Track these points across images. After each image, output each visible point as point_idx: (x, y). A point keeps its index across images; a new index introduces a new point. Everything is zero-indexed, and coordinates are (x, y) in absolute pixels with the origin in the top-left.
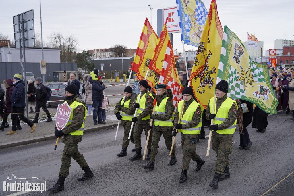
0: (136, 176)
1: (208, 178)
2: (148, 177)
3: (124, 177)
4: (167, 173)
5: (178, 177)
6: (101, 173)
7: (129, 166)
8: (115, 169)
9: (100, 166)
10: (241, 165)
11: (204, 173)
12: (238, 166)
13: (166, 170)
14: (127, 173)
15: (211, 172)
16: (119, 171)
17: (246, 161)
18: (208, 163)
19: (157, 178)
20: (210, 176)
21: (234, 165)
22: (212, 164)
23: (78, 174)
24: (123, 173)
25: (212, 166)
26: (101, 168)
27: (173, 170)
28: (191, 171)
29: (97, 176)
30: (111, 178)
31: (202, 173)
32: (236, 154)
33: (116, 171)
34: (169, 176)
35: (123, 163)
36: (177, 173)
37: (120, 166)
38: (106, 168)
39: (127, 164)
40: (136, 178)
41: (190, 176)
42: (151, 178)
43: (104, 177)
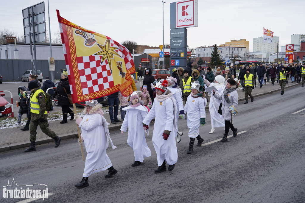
0: (161, 179)
1: (240, 181)
2: (175, 180)
3: (148, 180)
4: (194, 176)
5: (207, 180)
6: (123, 176)
7: (151, 167)
8: (137, 171)
9: (121, 168)
10: (273, 167)
11: (234, 176)
12: (271, 168)
13: (193, 172)
14: (150, 175)
15: (242, 175)
16: (141, 173)
17: (278, 162)
18: (237, 164)
19: (184, 181)
20: (242, 179)
21: (267, 167)
22: (241, 166)
23: (98, 177)
24: (146, 176)
25: (243, 167)
26: (122, 170)
27: (200, 172)
28: (220, 173)
29: (119, 179)
30: (134, 180)
31: (232, 176)
32: (267, 155)
33: (138, 173)
34: (197, 179)
35: (145, 164)
36: (206, 176)
37: (142, 168)
38: (127, 170)
39: (149, 166)
40: (161, 181)
41: (220, 180)
42: (177, 181)
43: (127, 180)
